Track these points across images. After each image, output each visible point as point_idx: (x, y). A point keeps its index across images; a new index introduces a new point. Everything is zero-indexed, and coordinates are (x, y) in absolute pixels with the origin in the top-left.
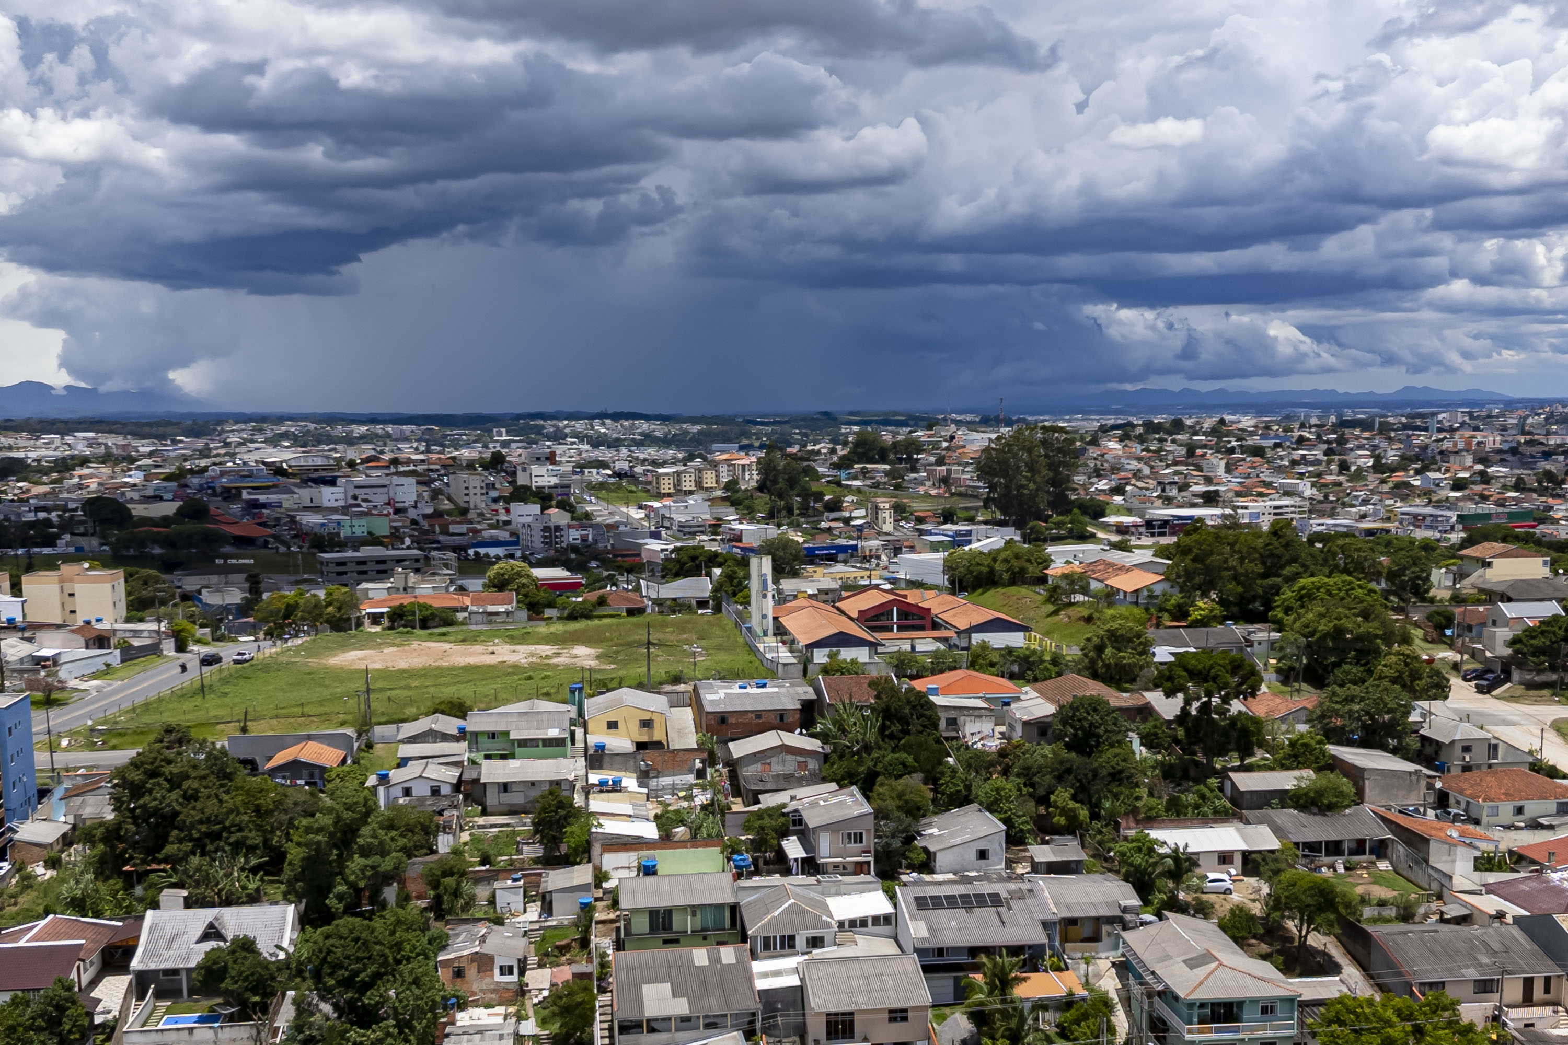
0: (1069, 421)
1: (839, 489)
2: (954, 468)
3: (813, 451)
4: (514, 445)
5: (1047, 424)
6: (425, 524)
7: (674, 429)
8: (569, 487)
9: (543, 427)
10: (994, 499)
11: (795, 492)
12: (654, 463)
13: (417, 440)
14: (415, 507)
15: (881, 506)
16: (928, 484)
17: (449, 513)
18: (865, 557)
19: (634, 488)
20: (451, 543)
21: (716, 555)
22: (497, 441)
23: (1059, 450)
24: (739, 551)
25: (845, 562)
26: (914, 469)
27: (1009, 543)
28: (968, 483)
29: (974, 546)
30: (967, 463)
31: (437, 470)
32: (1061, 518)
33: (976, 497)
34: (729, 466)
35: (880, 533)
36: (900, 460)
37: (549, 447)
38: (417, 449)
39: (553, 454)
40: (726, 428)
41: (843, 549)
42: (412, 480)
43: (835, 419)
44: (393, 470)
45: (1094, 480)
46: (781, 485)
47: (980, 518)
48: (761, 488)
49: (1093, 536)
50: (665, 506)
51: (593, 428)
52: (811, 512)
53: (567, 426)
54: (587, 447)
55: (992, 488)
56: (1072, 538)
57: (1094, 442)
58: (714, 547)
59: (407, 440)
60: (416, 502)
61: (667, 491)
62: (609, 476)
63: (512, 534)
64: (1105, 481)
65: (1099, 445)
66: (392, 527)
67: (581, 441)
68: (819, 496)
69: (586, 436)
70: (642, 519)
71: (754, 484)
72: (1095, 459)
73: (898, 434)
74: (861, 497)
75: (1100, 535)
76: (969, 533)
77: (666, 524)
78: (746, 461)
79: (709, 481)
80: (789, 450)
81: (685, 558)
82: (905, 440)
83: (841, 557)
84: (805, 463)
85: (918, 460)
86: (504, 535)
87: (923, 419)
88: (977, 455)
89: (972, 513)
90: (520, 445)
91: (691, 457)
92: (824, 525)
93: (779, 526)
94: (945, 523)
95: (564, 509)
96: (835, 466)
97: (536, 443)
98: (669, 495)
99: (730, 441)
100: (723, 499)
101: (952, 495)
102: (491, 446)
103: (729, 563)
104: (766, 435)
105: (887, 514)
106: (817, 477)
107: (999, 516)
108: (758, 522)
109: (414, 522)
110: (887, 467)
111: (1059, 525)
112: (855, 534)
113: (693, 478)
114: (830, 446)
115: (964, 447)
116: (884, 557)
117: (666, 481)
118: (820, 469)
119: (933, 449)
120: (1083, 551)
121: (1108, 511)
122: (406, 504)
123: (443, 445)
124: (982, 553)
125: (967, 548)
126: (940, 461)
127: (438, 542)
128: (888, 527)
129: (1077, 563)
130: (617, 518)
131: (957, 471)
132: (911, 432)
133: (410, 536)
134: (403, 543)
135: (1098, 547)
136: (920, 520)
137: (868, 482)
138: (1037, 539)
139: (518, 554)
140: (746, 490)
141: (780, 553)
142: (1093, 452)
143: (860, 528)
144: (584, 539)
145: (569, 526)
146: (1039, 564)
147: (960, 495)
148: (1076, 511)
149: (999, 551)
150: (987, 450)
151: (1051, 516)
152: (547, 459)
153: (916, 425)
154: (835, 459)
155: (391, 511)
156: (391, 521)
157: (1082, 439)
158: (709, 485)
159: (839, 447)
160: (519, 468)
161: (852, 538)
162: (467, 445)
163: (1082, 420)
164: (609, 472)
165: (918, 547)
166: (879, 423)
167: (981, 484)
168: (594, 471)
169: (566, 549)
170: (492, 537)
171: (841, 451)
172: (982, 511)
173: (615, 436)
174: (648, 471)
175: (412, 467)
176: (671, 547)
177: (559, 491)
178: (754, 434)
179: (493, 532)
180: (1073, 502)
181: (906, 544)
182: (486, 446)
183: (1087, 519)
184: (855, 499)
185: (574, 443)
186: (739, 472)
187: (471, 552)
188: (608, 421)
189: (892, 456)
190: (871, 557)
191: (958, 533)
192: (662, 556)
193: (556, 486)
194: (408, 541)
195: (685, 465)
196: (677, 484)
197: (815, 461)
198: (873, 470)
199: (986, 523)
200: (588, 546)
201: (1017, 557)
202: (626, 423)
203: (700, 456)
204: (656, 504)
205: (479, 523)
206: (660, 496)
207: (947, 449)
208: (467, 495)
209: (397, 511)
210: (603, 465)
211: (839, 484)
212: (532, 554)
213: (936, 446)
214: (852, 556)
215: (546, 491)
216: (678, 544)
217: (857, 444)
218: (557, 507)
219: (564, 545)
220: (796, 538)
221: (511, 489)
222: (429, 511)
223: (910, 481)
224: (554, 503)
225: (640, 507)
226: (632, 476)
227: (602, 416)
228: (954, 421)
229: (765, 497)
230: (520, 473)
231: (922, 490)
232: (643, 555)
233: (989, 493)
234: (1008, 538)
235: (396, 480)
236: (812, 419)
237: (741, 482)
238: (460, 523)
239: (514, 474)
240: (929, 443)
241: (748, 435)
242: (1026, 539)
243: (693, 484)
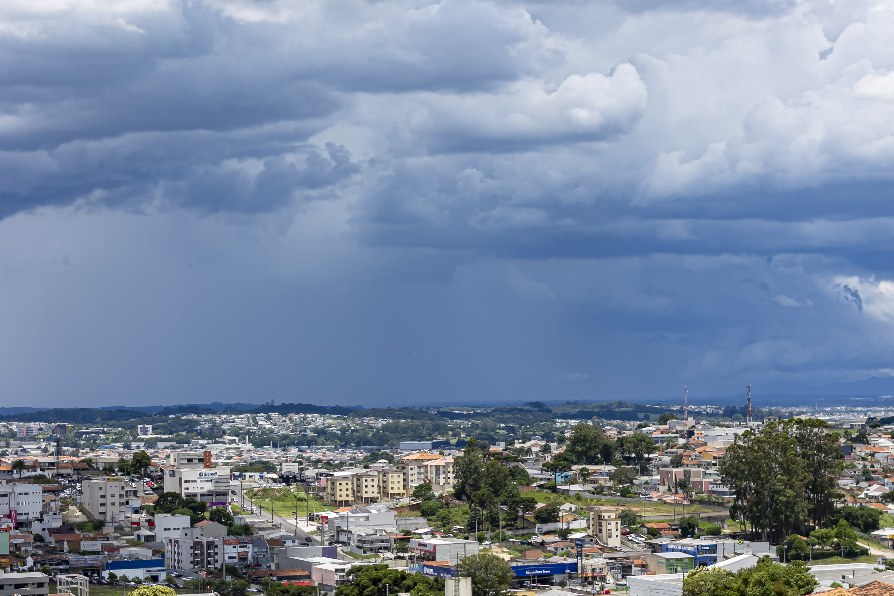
0: (831, 413)
1: (553, 496)
2: (694, 469)
3: (521, 450)
4: (161, 445)
5: (803, 417)
6: (51, 541)
7: (354, 423)
8: (225, 494)
9: (197, 423)
10: (742, 508)
11: (501, 499)
12: (329, 464)
13: (47, 440)
14: (41, 520)
15: (606, 515)
16: (662, 488)
17: (81, 526)
18: (586, 578)
19: (302, 494)
20: (81, 564)
21: (403, 576)
22: (142, 440)
23: (819, 448)
24: (431, 571)
25: (562, 584)
26: (644, 471)
27: (763, 561)
28: (711, 487)
29: (720, 564)
30: (709, 464)
31: (68, 475)
32: (824, 530)
33: (721, 505)
34: (419, 467)
35: (604, 549)
36: (628, 460)
37: (203, 447)
38: (45, 450)
39: (208, 454)
40: (417, 422)
41: (560, 568)
42: (38, 488)
43: (549, 411)
44: (16, 475)
45: (863, 484)
46: (484, 490)
47: (726, 531)
48: (459, 494)
49: (865, 552)
50: (341, 517)
51: (256, 423)
52: (519, 523)
53: (223, 422)
54: (248, 446)
55: (740, 493)
56: (839, 555)
57: (862, 439)
58: (401, 567)
59: (34, 439)
60: (42, 514)
61: (344, 498)
62: (275, 481)
63: (155, 552)
64: (876, 486)
65: (868, 443)
66: (11, 545)
67: (242, 440)
68: (529, 504)
69: (248, 433)
70: (313, 533)
71: (450, 489)
72: (864, 459)
73: (625, 428)
74: (580, 504)
75: (874, 551)
76: (714, 549)
77: (343, 538)
78: (440, 462)
79: (395, 486)
80: (492, 448)
81: (365, 581)
82: (634, 436)
83: (557, 578)
84: (512, 465)
85: (649, 459)
86: (145, 554)
87: (655, 411)
88: (721, 454)
89: (717, 524)
90: (168, 444)
91: (374, 458)
92: (536, 539)
93: (481, 540)
94: (684, 535)
95: (220, 522)
96: (548, 467)
97: (188, 442)
98: (347, 503)
99: (421, 438)
100: (413, 508)
101: (692, 502)
102: (134, 445)
103: (420, 586)
104: (464, 430)
105: (613, 526)
106: (528, 480)
107: (749, 528)
108: (455, 536)
109: (39, 538)
110: (613, 468)
111: (823, 539)
112: (574, 551)
113: (376, 483)
114: (543, 443)
115: (705, 444)
116: (609, 578)
117: (344, 487)
118: (530, 472)
119: (668, 447)
120: (854, 572)
121: (881, 522)
122: (30, 517)
123: (76, 446)
124: (730, 574)
125: (710, 567)
126: (677, 462)
127: (67, 562)
128: (614, 541)
129: (846, 586)
130: (283, 532)
131: (697, 474)
132: (640, 426)
133: (33, 555)
134: (25, 564)
135: (871, 566)
136: (654, 533)
137: (590, 487)
138: (797, 557)
139: (163, 576)
140: (441, 497)
141: (481, 574)
142: (860, 450)
143: (580, 543)
144: (243, 558)
145: (225, 543)
146: (800, 587)
147: (701, 502)
148: (843, 521)
149: (750, 571)
150: (733, 448)
151: (813, 529)
152: (200, 460)
153: (647, 418)
154: (549, 458)
155: (12, 525)
156: (10, 537)
157: (847, 434)
158: (395, 491)
159: (553, 445)
160: (167, 472)
161: (569, 555)
162: (105, 445)
163: (847, 412)
164: (275, 476)
165: (652, 566)
166: (600, 415)
167: (726, 489)
168: (257, 475)
169: (221, 570)
170: (131, 555)
171: (556, 449)
172: (729, 522)
173: (283, 432)
174: (321, 474)
175: (38, 472)
176: (348, 567)
177: (214, 499)
178: (451, 429)
179: (134, 550)
180: (839, 511)
181: (636, 562)
182: (127, 447)
183: (856, 532)
184: (573, 507)
185: (233, 441)
186: (431, 475)
187: (106, 574)
188: (275, 416)
189: (618, 455)
190: (594, 578)
191: (699, 549)
192: (337, 577)
193: (210, 494)
194: (30, 562)
195: (366, 467)
196: (356, 491)
197: (525, 461)
198: (595, 472)
199: (734, 536)
200: (247, 567)
201: (773, 578)
202: (296, 417)
203: (385, 456)
204: (331, 515)
205: (116, 538)
206: (337, 504)
207: (686, 447)
208: (102, 505)
209: (19, 525)
210: (267, 467)
211: (554, 489)
212: (179, 576)
213: (671, 444)
214: (571, 578)
215: (198, 499)
216: (357, 564)
217: (575, 441)
218: (212, 519)
219: (218, 565)
220: (501, 556)
221: (156, 497)
222: (58, 524)
223: (640, 485)
224: (207, 514)
225: (312, 519)
226: (303, 481)
227: (268, 409)
228: (691, 413)
229: (465, 505)
230: (167, 478)
231: (655, 496)
232: (314, 578)
233: (736, 500)
234: (761, 555)
235: (20, 488)
236: (521, 411)
237: (434, 487)
238: (93, 539)
239: (161, 478)
240: (662, 440)
241: (443, 430)
242: (783, 556)
243: (376, 489)
